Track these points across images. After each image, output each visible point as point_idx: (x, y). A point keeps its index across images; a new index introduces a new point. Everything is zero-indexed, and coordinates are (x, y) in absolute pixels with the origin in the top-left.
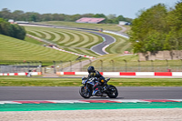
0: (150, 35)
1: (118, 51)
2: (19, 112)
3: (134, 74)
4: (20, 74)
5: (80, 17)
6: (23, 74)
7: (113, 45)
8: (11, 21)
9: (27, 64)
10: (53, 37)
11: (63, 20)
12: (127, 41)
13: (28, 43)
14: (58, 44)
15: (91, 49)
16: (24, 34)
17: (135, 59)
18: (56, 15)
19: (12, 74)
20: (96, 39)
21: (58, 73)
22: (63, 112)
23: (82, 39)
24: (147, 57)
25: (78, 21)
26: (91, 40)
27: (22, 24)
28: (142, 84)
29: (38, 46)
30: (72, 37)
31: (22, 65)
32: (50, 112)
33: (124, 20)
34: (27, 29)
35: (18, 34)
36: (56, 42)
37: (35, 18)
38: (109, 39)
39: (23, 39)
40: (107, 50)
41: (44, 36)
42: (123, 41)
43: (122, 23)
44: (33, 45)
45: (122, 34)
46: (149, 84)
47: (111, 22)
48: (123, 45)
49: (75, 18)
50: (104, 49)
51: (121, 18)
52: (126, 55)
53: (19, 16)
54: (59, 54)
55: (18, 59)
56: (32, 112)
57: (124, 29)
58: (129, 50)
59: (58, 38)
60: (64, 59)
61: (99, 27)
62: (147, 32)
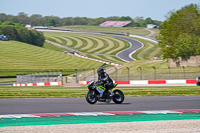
0: (181, 39)
1: (146, 57)
2: (38, 127)
3: (165, 82)
4: (39, 84)
5: (104, 20)
6: (42, 84)
7: (141, 50)
8: (28, 26)
9: (46, 74)
10: (75, 43)
11: (85, 24)
12: (156, 46)
13: (47, 50)
14: (80, 51)
15: (116, 56)
16: (43, 40)
17: (165, 66)
18: (78, 18)
19: (30, 85)
20: (122, 44)
21: (80, 82)
22: (86, 125)
23: (106, 45)
24: (178, 63)
25: (102, 25)
26: (116, 45)
27: (40, 29)
28: (173, 93)
29: (58, 53)
30: (95, 43)
31: (41, 74)
32: (72, 125)
33: (153, 22)
34: (45, 35)
35: (36, 40)
36: (78, 49)
37: (54, 22)
38: (136, 43)
39: (41, 46)
40: (135, 56)
41: (65, 43)
42: (151, 46)
43: (150, 26)
44: (53, 52)
45: (150, 38)
46: (181, 93)
47: (138, 25)
48: (151, 51)
49: (99, 22)
50: (130, 55)
51: (149, 21)
52: (154, 61)
53: (37, 20)
54: (81, 61)
55: (37, 68)
56: (52, 126)
57: (153, 32)
58: (158, 56)
59: (80, 43)
60: (87, 67)
61: (125, 31)
62: (177, 36)
